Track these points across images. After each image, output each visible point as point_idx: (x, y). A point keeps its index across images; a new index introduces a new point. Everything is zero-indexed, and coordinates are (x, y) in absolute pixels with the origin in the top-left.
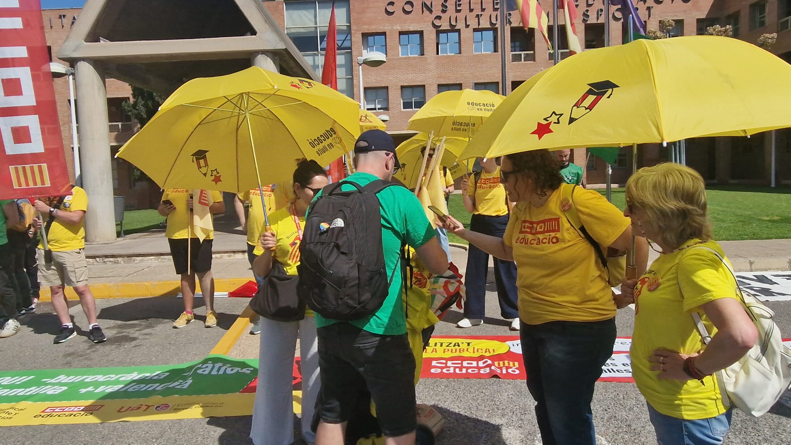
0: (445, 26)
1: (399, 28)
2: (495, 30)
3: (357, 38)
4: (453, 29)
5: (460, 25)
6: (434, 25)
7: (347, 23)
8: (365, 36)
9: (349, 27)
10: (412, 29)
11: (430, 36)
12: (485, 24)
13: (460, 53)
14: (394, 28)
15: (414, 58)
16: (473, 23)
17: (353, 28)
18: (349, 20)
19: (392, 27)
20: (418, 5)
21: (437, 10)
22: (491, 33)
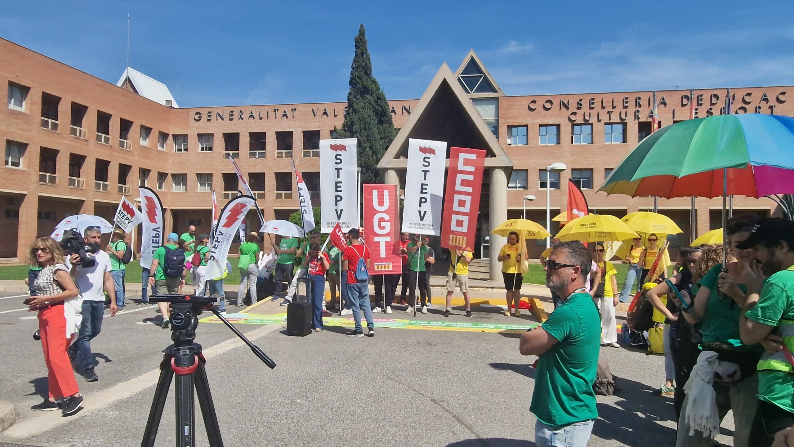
0: (580, 120)
1: (539, 121)
2: (624, 124)
3: (503, 129)
4: (586, 123)
5: (593, 120)
6: (570, 119)
7: (495, 117)
8: (510, 127)
9: (497, 120)
10: (550, 123)
11: (566, 128)
12: (615, 118)
13: (592, 143)
14: (535, 122)
15: (552, 146)
16: (605, 118)
17: (500, 121)
18: (497, 114)
19: (533, 120)
20: (556, 103)
21: (573, 107)
22: (620, 126)
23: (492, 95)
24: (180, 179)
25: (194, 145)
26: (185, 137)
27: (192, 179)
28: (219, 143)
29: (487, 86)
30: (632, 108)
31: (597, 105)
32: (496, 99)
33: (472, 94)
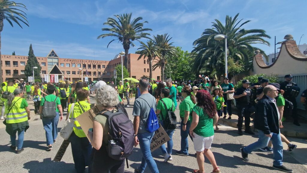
0: (73, 63)
1: (66, 63)
2: (80, 64)
3: (59, 64)
4: (74, 64)
5: (75, 63)
6: (71, 63)
8: (61, 63)
10: (68, 63)
11: (71, 65)
12: (79, 63)
13: (75, 67)
15: (69, 67)
16: (77, 63)
18: (58, 61)
19: (65, 63)
20: (69, 60)
21: (72, 61)
22: (80, 65)
23: (57, 57)
29: (56, 56)
30: (81, 62)
31: (76, 61)
32: (58, 58)
33: (53, 57)
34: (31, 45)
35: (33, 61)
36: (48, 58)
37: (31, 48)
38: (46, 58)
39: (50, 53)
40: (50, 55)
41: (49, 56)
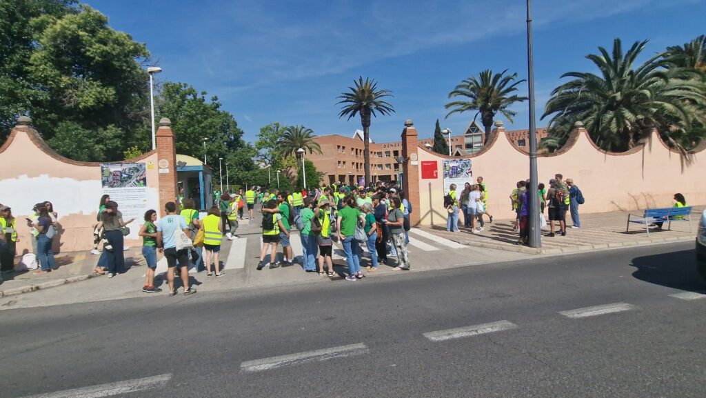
5: (514, 139)
12: (521, 138)
16: (517, 139)
18: (482, 139)
23: (480, 133)
24: (380, 166)
25: (384, 155)
26: (381, 153)
27: (384, 166)
28: (392, 154)
29: (478, 130)
30: (527, 135)
31: (515, 135)
33: (474, 134)
34: (438, 121)
35: (440, 146)
36: (466, 136)
37: (437, 124)
38: (462, 138)
39: (468, 127)
40: (469, 132)
41: (467, 133)
